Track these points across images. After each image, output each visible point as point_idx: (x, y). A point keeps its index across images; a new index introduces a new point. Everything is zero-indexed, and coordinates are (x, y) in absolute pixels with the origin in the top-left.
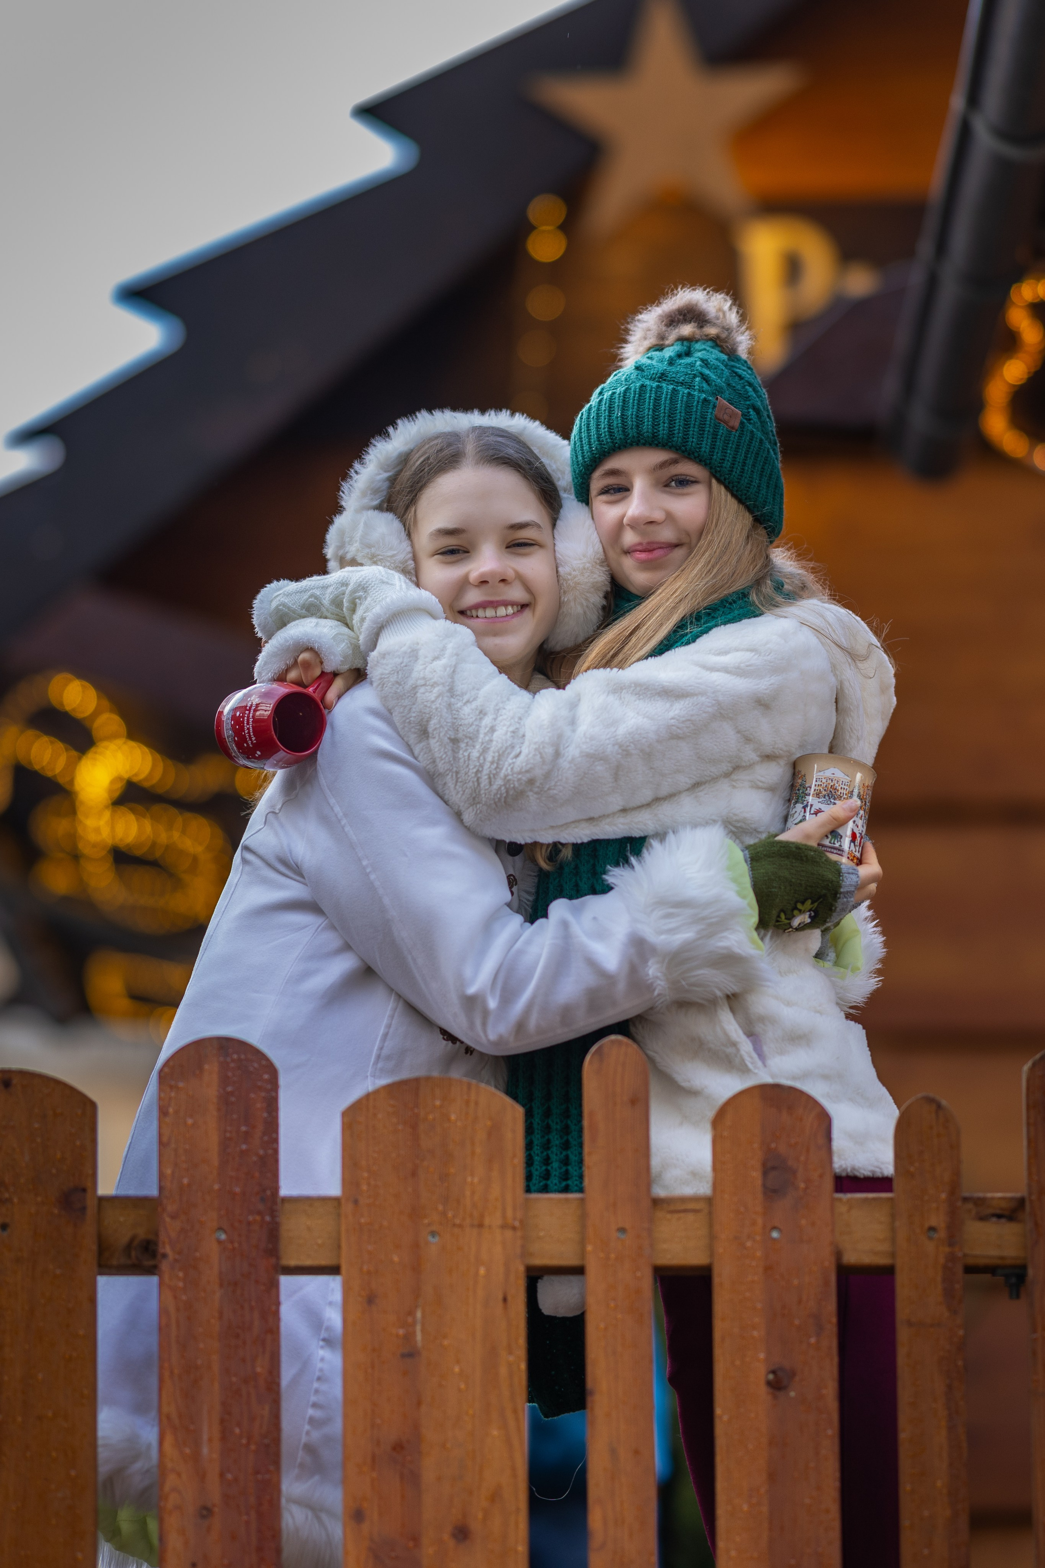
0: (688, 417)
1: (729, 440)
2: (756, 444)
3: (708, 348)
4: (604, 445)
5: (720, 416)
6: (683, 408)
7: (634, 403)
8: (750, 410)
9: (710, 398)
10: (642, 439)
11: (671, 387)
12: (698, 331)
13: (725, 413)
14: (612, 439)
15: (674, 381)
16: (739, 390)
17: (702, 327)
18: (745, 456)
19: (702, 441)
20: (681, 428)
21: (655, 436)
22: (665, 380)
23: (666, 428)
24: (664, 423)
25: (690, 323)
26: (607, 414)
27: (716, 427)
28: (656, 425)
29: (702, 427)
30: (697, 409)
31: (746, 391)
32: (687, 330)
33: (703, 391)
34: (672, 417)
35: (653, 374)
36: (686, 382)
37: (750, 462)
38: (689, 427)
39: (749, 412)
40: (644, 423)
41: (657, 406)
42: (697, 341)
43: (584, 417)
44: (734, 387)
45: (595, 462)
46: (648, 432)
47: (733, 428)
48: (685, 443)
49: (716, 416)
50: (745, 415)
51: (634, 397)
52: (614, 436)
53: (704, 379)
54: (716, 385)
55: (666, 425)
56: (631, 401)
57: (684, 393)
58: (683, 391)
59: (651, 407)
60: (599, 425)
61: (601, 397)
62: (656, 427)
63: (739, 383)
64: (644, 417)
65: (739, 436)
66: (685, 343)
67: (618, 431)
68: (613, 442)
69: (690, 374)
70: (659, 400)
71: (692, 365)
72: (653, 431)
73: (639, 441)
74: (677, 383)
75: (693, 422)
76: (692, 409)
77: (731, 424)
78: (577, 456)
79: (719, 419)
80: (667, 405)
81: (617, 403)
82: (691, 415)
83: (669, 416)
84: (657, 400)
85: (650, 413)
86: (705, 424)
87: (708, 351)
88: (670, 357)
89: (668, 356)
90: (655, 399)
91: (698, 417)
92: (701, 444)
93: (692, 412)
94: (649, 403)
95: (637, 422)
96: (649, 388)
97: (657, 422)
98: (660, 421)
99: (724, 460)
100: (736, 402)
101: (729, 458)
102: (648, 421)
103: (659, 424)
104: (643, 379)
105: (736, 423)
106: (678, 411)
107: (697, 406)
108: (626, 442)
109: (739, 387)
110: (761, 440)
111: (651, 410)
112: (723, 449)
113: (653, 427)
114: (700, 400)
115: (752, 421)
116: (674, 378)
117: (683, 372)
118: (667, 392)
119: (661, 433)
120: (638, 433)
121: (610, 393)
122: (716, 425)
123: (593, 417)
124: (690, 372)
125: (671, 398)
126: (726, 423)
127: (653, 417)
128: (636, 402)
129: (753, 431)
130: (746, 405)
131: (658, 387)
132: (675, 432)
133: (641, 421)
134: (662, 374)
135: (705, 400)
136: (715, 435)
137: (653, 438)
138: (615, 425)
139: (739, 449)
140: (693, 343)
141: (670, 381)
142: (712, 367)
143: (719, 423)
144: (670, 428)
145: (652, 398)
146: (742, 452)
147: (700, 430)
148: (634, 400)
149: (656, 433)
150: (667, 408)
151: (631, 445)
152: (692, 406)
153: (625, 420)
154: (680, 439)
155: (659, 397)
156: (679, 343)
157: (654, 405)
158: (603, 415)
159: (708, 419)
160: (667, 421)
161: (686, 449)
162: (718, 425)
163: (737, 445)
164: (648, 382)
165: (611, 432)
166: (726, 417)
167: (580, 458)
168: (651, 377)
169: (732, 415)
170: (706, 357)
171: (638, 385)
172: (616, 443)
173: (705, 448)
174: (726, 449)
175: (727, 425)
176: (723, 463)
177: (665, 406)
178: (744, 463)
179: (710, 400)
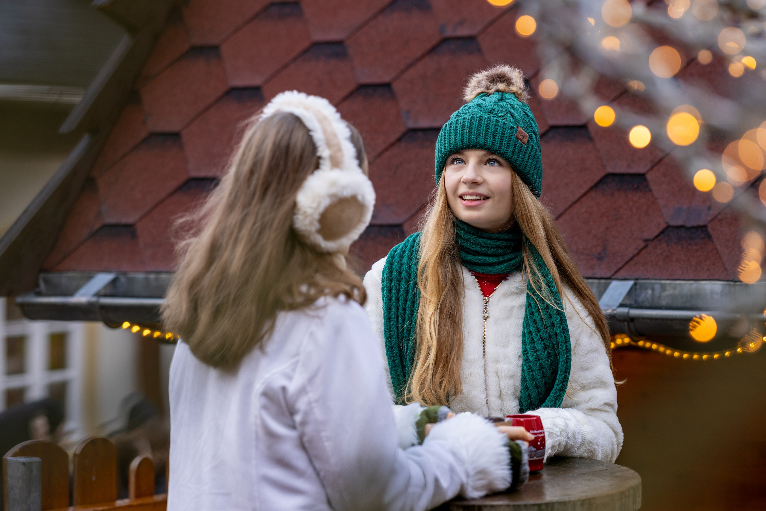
0: (502, 136)
1: (521, 150)
2: (534, 151)
3: (513, 98)
4: (458, 145)
5: (519, 136)
6: (500, 131)
7: (475, 125)
8: (532, 133)
9: (514, 126)
10: (478, 145)
11: (495, 118)
12: (506, 88)
13: (521, 135)
14: (462, 143)
15: (496, 115)
16: (527, 122)
17: (509, 86)
18: (528, 158)
19: (508, 149)
20: (499, 141)
21: (485, 144)
22: (492, 114)
23: (491, 141)
24: (491, 138)
25: (503, 83)
26: (461, 129)
27: (516, 142)
28: (486, 139)
29: (509, 142)
30: (508, 132)
31: (531, 123)
32: (501, 86)
33: (511, 122)
34: (495, 135)
35: (486, 110)
36: (502, 116)
37: (530, 161)
38: (503, 141)
39: (532, 134)
40: (480, 137)
41: (487, 128)
42: (506, 93)
43: (448, 127)
44: (525, 120)
45: (451, 152)
46: (482, 142)
47: (524, 143)
48: (500, 149)
49: (516, 136)
50: (530, 136)
51: (476, 122)
52: (464, 142)
53: (512, 116)
54: (517, 119)
55: (491, 139)
56: (474, 124)
57: (502, 123)
58: (501, 121)
59: (484, 129)
60: (456, 134)
61: (457, 118)
62: (486, 140)
63: (527, 119)
64: (480, 134)
65: (526, 147)
66: (500, 93)
67: (466, 140)
68: (462, 145)
69: (505, 112)
70: (489, 125)
71: (506, 107)
72: (484, 141)
73: (476, 146)
74: (498, 116)
75: (505, 139)
76: (505, 132)
77: (523, 141)
78: (441, 147)
79: (518, 138)
80: (493, 129)
81: (467, 124)
82: (504, 135)
83: (493, 134)
84: (488, 125)
85: (484, 132)
86: (511, 140)
87: (513, 100)
88: (495, 101)
89: (494, 100)
90: (487, 124)
91: (508, 136)
92: (508, 150)
93: (505, 133)
94: (484, 126)
95: (477, 137)
96: (484, 118)
97: (487, 137)
98: (488, 137)
99: (518, 159)
100: (526, 129)
101: (520, 159)
102: (482, 136)
103: (488, 138)
104: (481, 112)
105: (525, 141)
106: (498, 132)
107: (508, 130)
108: (470, 146)
109: (527, 121)
110: (536, 150)
111: (484, 131)
112: (518, 154)
113: (485, 140)
114: (510, 127)
115: (533, 140)
116: (497, 113)
117: (501, 110)
118: (493, 121)
119: (489, 143)
120: (476, 142)
121: (463, 117)
122: (516, 141)
123: (453, 129)
124: (505, 111)
125: (495, 124)
126: (521, 140)
127: (485, 134)
128: (477, 125)
129: (533, 145)
130: (530, 130)
131: (489, 118)
132: (496, 143)
133: (479, 136)
134: (491, 111)
135: (512, 127)
136: (515, 146)
137: (484, 145)
138: (465, 137)
139: (526, 154)
140: (504, 94)
141: (495, 115)
142: (515, 109)
143: (518, 140)
144: (493, 141)
145: (485, 124)
146: (527, 156)
147: (508, 143)
148: (476, 124)
149: (486, 143)
150: (493, 130)
151: (472, 148)
152: (505, 130)
153: (471, 135)
154: (498, 147)
155: (489, 124)
156: (497, 93)
157: (486, 128)
158: (459, 130)
159: (513, 138)
160: (492, 137)
161: (500, 152)
162: (517, 141)
163: (525, 152)
164: (483, 115)
165: (462, 139)
166: (521, 137)
167: (443, 149)
168: (485, 112)
169: (524, 136)
170: (513, 103)
171: (478, 115)
172: (464, 146)
173: (510, 153)
174: (519, 154)
175: (521, 141)
176: (517, 161)
177: (492, 129)
178: (527, 161)
179: (514, 128)
